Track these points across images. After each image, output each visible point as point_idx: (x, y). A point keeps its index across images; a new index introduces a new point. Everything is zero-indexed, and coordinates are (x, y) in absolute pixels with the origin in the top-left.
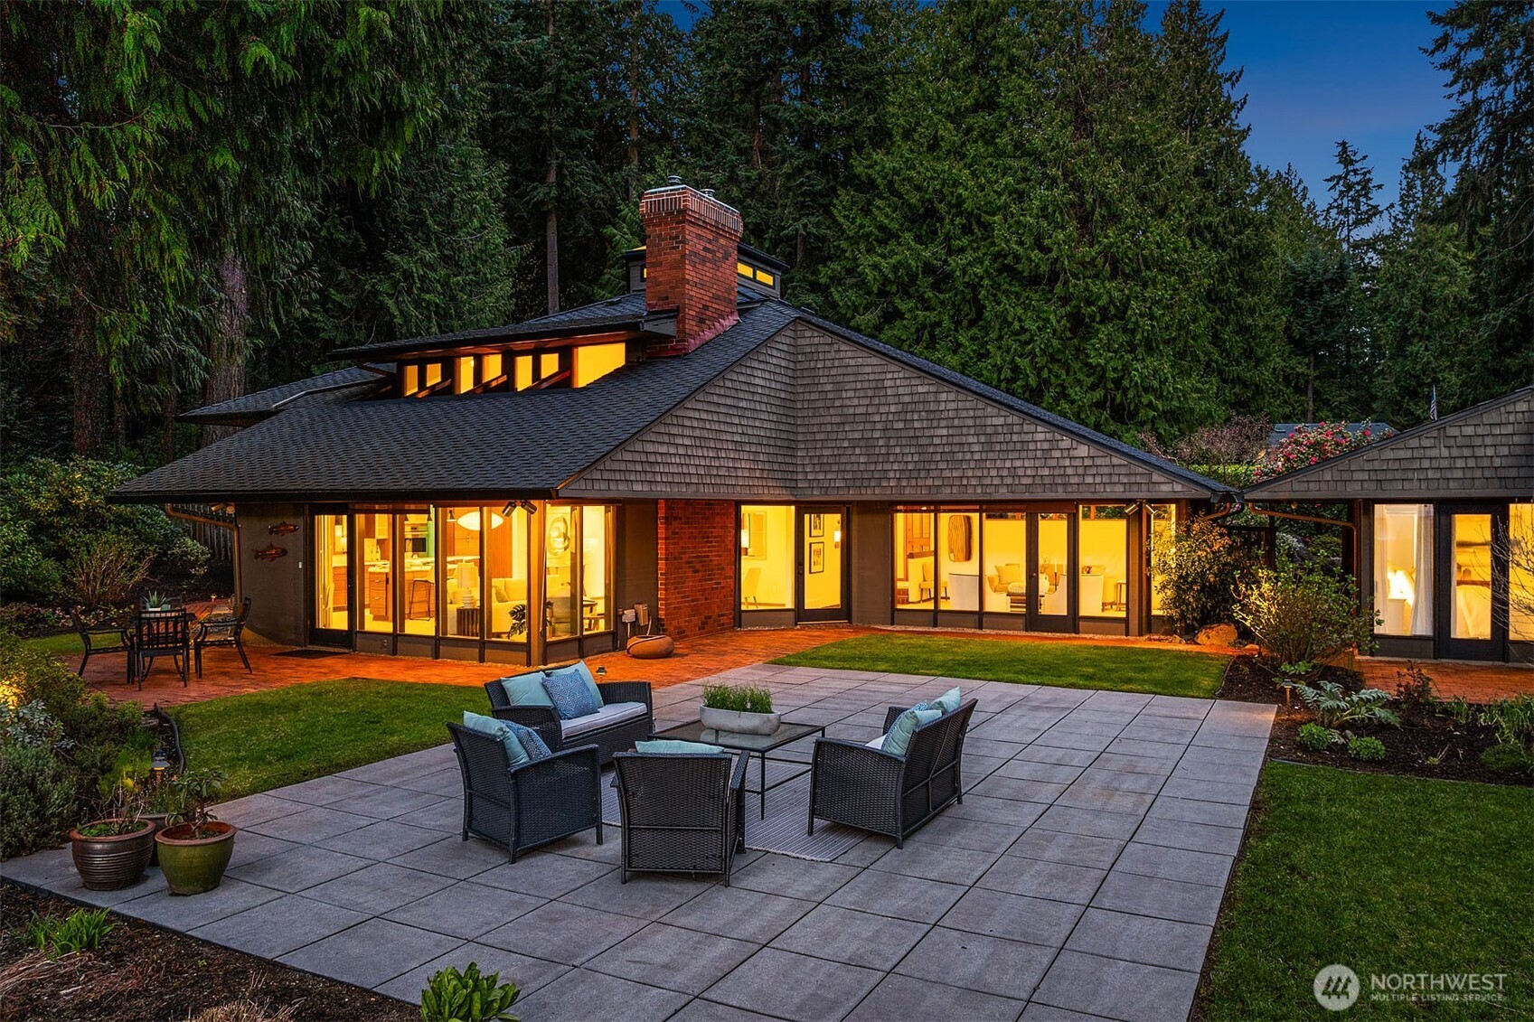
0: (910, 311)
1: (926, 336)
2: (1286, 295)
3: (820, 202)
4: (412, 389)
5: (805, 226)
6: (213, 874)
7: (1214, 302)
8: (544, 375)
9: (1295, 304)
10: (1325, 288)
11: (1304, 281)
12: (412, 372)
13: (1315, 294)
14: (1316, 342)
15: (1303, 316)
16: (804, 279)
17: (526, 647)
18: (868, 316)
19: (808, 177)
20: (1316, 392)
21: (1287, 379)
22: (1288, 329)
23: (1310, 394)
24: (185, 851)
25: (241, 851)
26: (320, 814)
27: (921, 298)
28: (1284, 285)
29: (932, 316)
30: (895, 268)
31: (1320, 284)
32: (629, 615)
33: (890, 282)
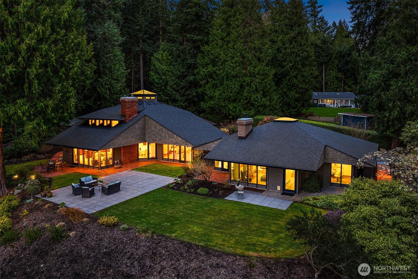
0: (211, 81)
1: (215, 86)
2: (337, 57)
3: (194, 56)
4: (90, 124)
5: (191, 61)
6: (51, 196)
7: (296, 69)
8: (108, 124)
9: (339, 59)
10: (346, 56)
11: (341, 53)
12: (90, 121)
13: (344, 57)
14: (344, 69)
15: (340, 62)
16: (192, 72)
17: (98, 167)
18: (203, 82)
19: (193, 51)
20: (344, 81)
21: (337, 78)
22: (337, 65)
23: (343, 82)
24: (49, 194)
25: (53, 195)
26: (62, 191)
27: (213, 78)
28: (337, 54)
29: (216, 82)
30: (208, 72)
31: (345, 54)
32: (116, 162)
33: (207, 75)
